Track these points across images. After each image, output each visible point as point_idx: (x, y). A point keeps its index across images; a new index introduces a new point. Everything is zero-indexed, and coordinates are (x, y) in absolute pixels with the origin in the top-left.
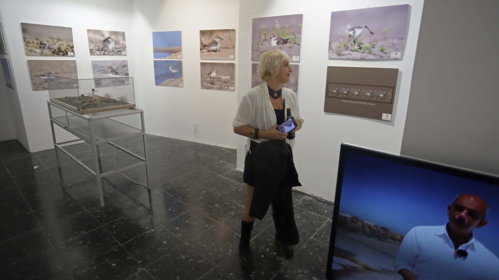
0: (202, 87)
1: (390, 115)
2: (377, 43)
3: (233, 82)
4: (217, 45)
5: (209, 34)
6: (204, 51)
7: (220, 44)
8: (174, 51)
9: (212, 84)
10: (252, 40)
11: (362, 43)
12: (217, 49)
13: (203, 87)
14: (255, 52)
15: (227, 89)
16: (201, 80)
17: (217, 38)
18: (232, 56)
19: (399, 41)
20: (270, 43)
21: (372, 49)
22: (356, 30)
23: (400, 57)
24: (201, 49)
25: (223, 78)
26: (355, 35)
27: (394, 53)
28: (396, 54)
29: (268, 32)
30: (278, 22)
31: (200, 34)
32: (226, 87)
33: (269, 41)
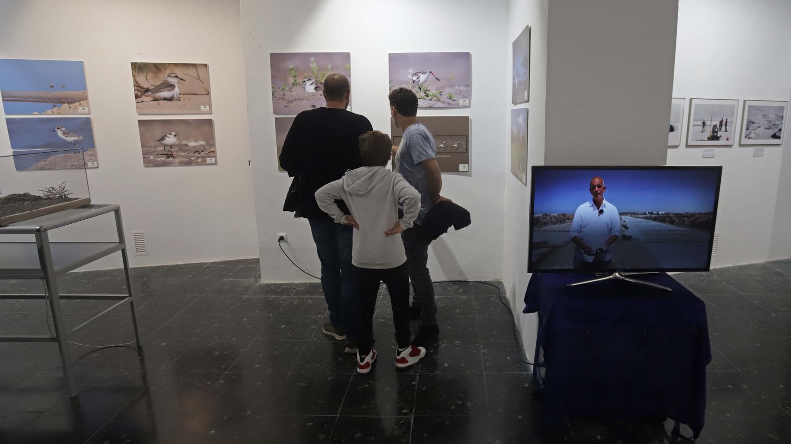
0: (146, 165)
1: (467, 165)
2: (444, 90)
3: (213, 149)
4: (173, 90)
5: (154, 69)
6: (144, 98)
7: (179, 87)
8: (65, 99)
9: (168, 157)
10: (272, 84)
11: (428, 89)
12: (173, 96)
13: (148, 163)
14: (280, 100)
15: (201, 163)
16: (142, 151)
17: (173, 77)
18: (205, 107)
19: (465, 88)
20: (304, 88)
21: (439, 96)
22: (421, 75)
23: (468, 105)
24: (137, 97)
25: (192, 144)
26: (419, 81)
27: (462, 100)
28: (464, 101)
29: (298, 73)
30: (315, 60)
31: (133, 69)
32: (199, 160)
33: (303, 86)
